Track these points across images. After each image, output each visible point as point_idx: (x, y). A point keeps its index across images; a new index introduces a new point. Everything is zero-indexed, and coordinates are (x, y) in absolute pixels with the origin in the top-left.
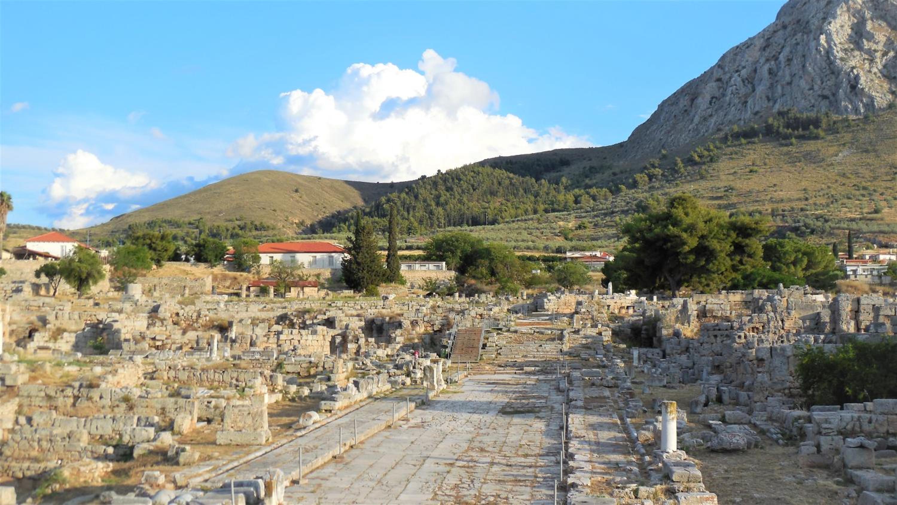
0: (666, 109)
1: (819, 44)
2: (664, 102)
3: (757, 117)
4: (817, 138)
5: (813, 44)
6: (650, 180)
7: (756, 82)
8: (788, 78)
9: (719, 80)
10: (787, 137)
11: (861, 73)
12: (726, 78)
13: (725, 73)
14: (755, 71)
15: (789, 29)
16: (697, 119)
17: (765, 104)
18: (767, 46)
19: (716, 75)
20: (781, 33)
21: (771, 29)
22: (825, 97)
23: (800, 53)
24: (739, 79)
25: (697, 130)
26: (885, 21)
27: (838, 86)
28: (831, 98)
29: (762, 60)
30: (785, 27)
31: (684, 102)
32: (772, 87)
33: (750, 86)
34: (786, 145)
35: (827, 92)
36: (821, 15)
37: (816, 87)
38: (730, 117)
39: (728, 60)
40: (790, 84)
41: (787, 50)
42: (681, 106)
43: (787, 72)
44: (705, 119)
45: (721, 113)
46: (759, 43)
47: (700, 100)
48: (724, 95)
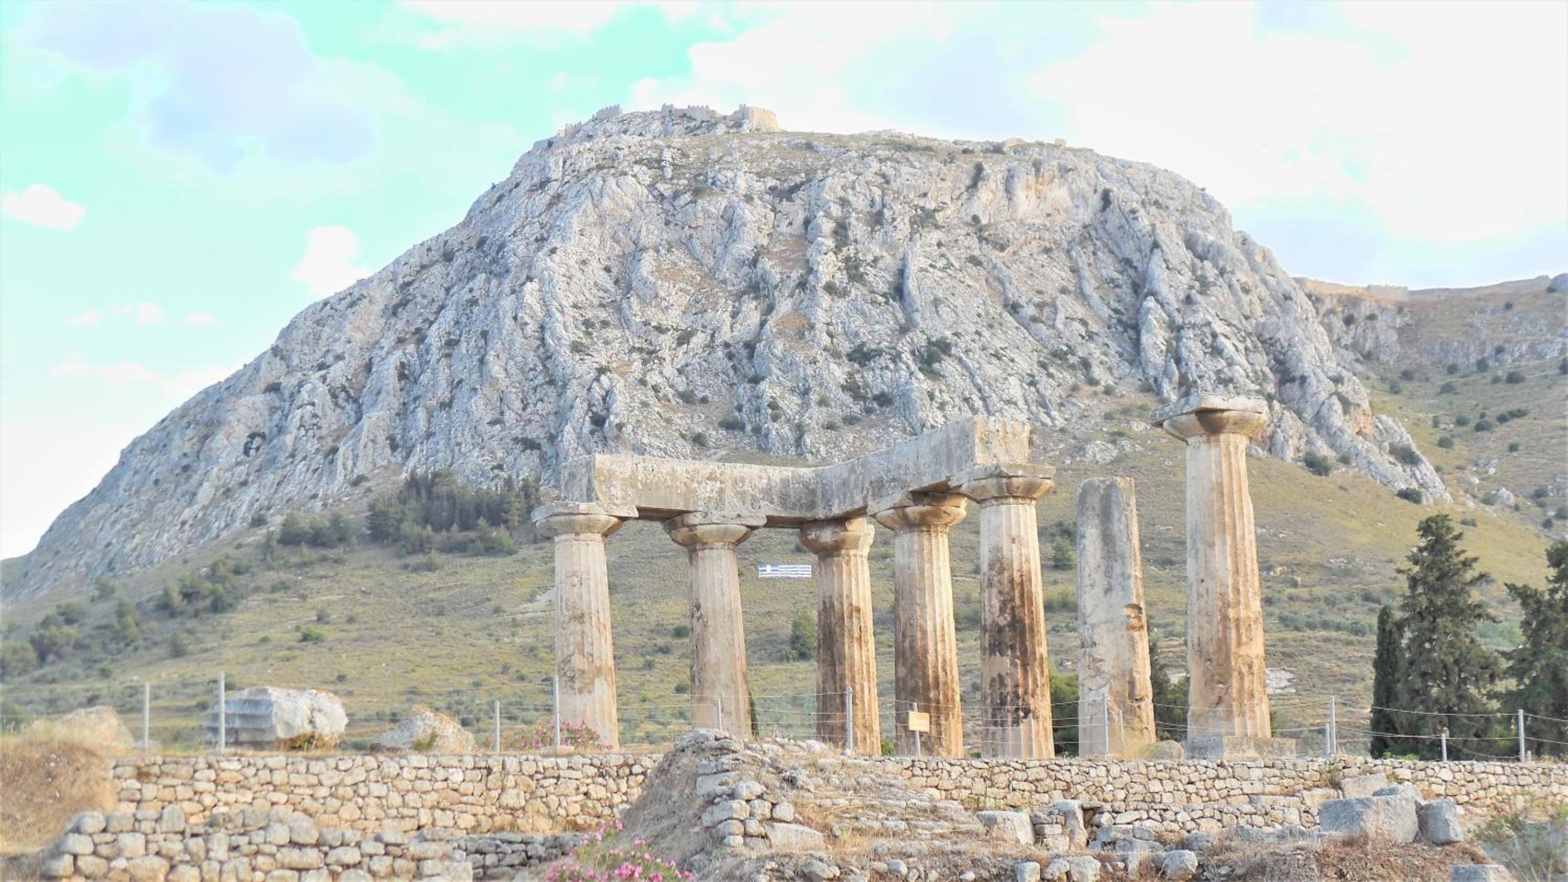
0: (135, 462)
1: (520, 304)
2: (135, 444)
3: (358, 491)
4: (492, 549)
5: (507, 303)
6: (42, 658)
7: (366, 400)
8: (443, 393)
9: (274, 388)
10: (421, 546)
11: (620, 385)
12: (289, 383)
13: (290, 371)
14: (368, 368)
15: (459, 261)
16: (205, 494)
17: (385, 456)
18: (404, 304)
19: (266, 377)
20: (437, 270)
21: (415, 261)
22: (530, 444)
23: (478, 328)
24: (322, 389)
25: (203, 524)
26: (691, 253)
27: (561, 415)
28: (546, 447)
29: (387, 343)
30: (448, 257)
31: (182, 445)
32: (404, 412)
33: (349, 407)
34: (417, 569)
35: (534, 432)
36: (533, 231)
37: (510, 417)
38: (290, 489)
39: (298, 335)
40: (446, 405)
41: (449, 315)
42: (175, 454)
43: (443, 375)
44: (228, 492)
45: (270, 478)
46: (384, 295)
47: (219, 440)
48: (281, 430)
